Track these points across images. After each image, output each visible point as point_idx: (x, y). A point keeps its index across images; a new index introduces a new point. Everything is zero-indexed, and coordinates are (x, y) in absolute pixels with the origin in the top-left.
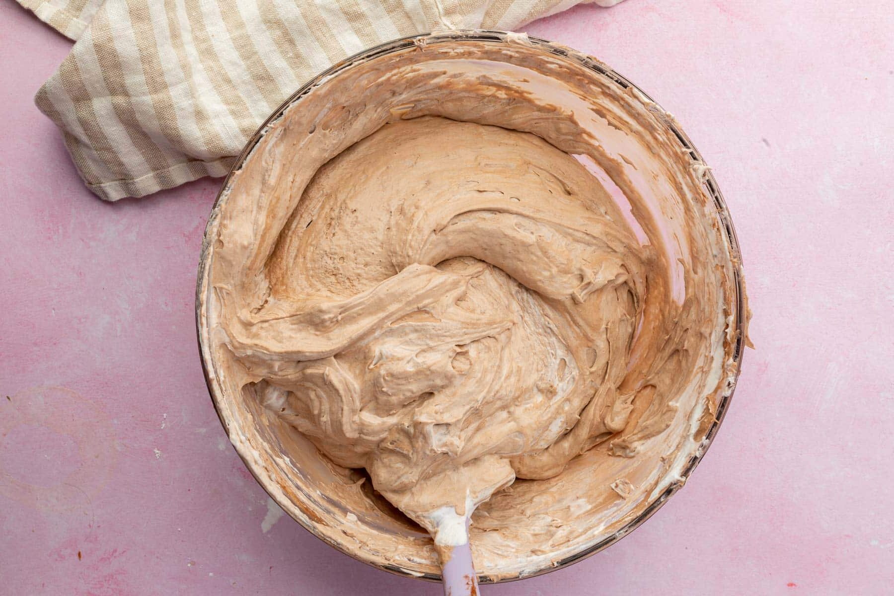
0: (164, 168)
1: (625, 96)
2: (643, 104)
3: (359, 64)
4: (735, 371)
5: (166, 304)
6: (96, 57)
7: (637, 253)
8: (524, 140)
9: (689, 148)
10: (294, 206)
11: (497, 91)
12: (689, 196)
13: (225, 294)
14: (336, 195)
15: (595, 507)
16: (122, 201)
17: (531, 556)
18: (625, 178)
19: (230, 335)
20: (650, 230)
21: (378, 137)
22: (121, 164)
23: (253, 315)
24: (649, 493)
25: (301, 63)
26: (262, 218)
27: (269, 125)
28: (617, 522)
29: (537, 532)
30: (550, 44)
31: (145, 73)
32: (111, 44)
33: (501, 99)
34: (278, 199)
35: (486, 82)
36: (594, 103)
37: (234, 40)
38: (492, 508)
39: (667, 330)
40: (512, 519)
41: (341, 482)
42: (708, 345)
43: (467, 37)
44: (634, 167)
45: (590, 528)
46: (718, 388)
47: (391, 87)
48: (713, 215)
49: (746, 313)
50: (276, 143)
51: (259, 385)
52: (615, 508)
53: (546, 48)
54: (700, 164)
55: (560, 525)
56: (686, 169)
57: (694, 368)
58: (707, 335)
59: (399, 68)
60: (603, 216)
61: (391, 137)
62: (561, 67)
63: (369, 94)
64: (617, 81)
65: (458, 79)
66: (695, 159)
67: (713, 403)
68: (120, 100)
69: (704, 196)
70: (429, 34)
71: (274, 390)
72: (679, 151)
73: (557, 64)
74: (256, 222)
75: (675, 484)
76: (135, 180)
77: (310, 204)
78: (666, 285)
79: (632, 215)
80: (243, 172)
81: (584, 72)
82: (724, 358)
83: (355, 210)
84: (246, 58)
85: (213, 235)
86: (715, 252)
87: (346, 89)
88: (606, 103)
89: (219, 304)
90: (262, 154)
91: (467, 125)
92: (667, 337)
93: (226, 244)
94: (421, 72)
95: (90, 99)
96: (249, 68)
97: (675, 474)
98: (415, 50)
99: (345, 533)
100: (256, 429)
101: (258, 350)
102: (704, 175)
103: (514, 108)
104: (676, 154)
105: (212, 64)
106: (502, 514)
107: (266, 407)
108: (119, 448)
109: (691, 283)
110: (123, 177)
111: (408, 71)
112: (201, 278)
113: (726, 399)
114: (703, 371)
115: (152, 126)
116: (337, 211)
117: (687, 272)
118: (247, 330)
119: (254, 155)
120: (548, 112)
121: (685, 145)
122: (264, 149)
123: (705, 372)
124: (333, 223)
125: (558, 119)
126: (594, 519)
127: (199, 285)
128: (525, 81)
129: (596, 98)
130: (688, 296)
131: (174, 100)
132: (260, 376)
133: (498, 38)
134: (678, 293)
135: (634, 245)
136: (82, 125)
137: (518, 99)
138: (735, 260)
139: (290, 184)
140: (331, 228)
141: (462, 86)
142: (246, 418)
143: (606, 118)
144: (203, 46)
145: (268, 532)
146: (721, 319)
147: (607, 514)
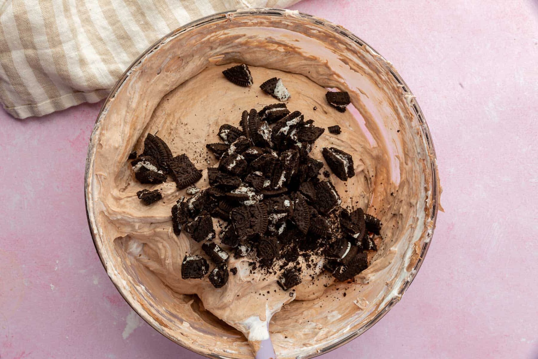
0: (57, 96)
1: (361, 51)
2: (372, 56)
3: (191, 30)
4: (432, 227)
5: (58, 187)
6: (15, 24)
7: (370, 152)
8: (296, 78)
9: (401, 84)
10: (147, 122)
11: (278, 47)
12: (402, 115)
13: (103, 178)
14: (174, 114)
15: (344, 316)
16: (28, 119)
17: (302, 348)
18: (361, 103)
19: (106, 206)
20: (377, 137)
21: (201, 77)
22: (29, 94)
23: (121, 193)
24: (378, 306)
25: (149, 28)
26: (127, 129)
27: (132, 69)
28: (358, 324)
29: (306, 333)
30: (313, 17)
31: (47, 34)
32: (25, 16)
33: (280, 52)
34: (138, 117)
35: (271, 41)
36: (341, 55)
37: (104, 12)
38: (276, 319)
39: (388, 201)
40: (290, 325)
41: (178, 303)
42: (415, 210)
43: (260, 13)
44: (367, 96)
45: (341, 329)
46: (422, 237)
47: (210, 45)
48: (418, 127)
49: (439, 189)
50: (136, 80)
51: (124, 239)
52: (357, 316)
53: (310, 20)
54: (408, 94)
55: (321, 328)
56: (400, 97)
57: (406, 225)
58: (414, 204)
59: (216, 32)
60: (348, 128)
61: (210, 76)
62: (320, 32)
63: (195, 49)
64: (356, 41)
65: (253, 39)
66: (406, 91)
67: (419, 246)
68: (30, 52)
69: (412, 115)
70: (236, 11)
71: (134, 242)
72: (395, 86)
73: (318, 30)
74: (123, 132)
75: (395, 299)
76: (38, 105)
77: (157, 120)
78: (388, 172)
79: (366, 128)
80: (115, 100)
81: (335, 35)
82: (425, 218)
83: (187, 124)
84: (113, 24)
85: (96, 141)
86: (419, 151)
87: (182, 46)
88: (349, 55)
89: (99, 186)
90: (127, 88)
91: (259, 69)
92: (389, 206)
93: (104, 147)
94: (230, 35)
95: (10, 51)
96: (114, 31)
97: (395, 293)
98: (226, 21)
99: (182, 334)
100: (123, 267)
101: (125, 215)
102: (412, 101)
103: (289, 58)
104: (393, 88)
105: (90, 28)
106: (283, 322)
107: (128, 254)
108: (26, 284)
109: (404, 171)
110: (30, 103)
111: (221, 34)
112: (87, 169)
113: (426, 244)
114: (412, 227)
115: (51, 69)
116: (175, 124)
117: (401, 164)
118: (117, 202)
119: (122, 89)
120: (311, 61)
121: (399, 82)
122: (129, 84)
123: (413, 228)
124: (172, 132)
125: (318, 65)
126: (343, 324)
127: (87, 173)
128: (297, 41)
129: (343, 52)
130: (403, 179)
131: (66, 52)
132: (126, 233)
133: (280, 14)
134: (396, 177)
135: (368, 146)
136: (4, 68)
137: (291, 51)
138: (432, 155)
139: (144, 107)
140: (171, 136)
141: (255, 44)
142: (117, 260)
143: (349, 65)
144: (84, 17)
145: (127, 339)
146: (423, 194)
147: (351, 320)
